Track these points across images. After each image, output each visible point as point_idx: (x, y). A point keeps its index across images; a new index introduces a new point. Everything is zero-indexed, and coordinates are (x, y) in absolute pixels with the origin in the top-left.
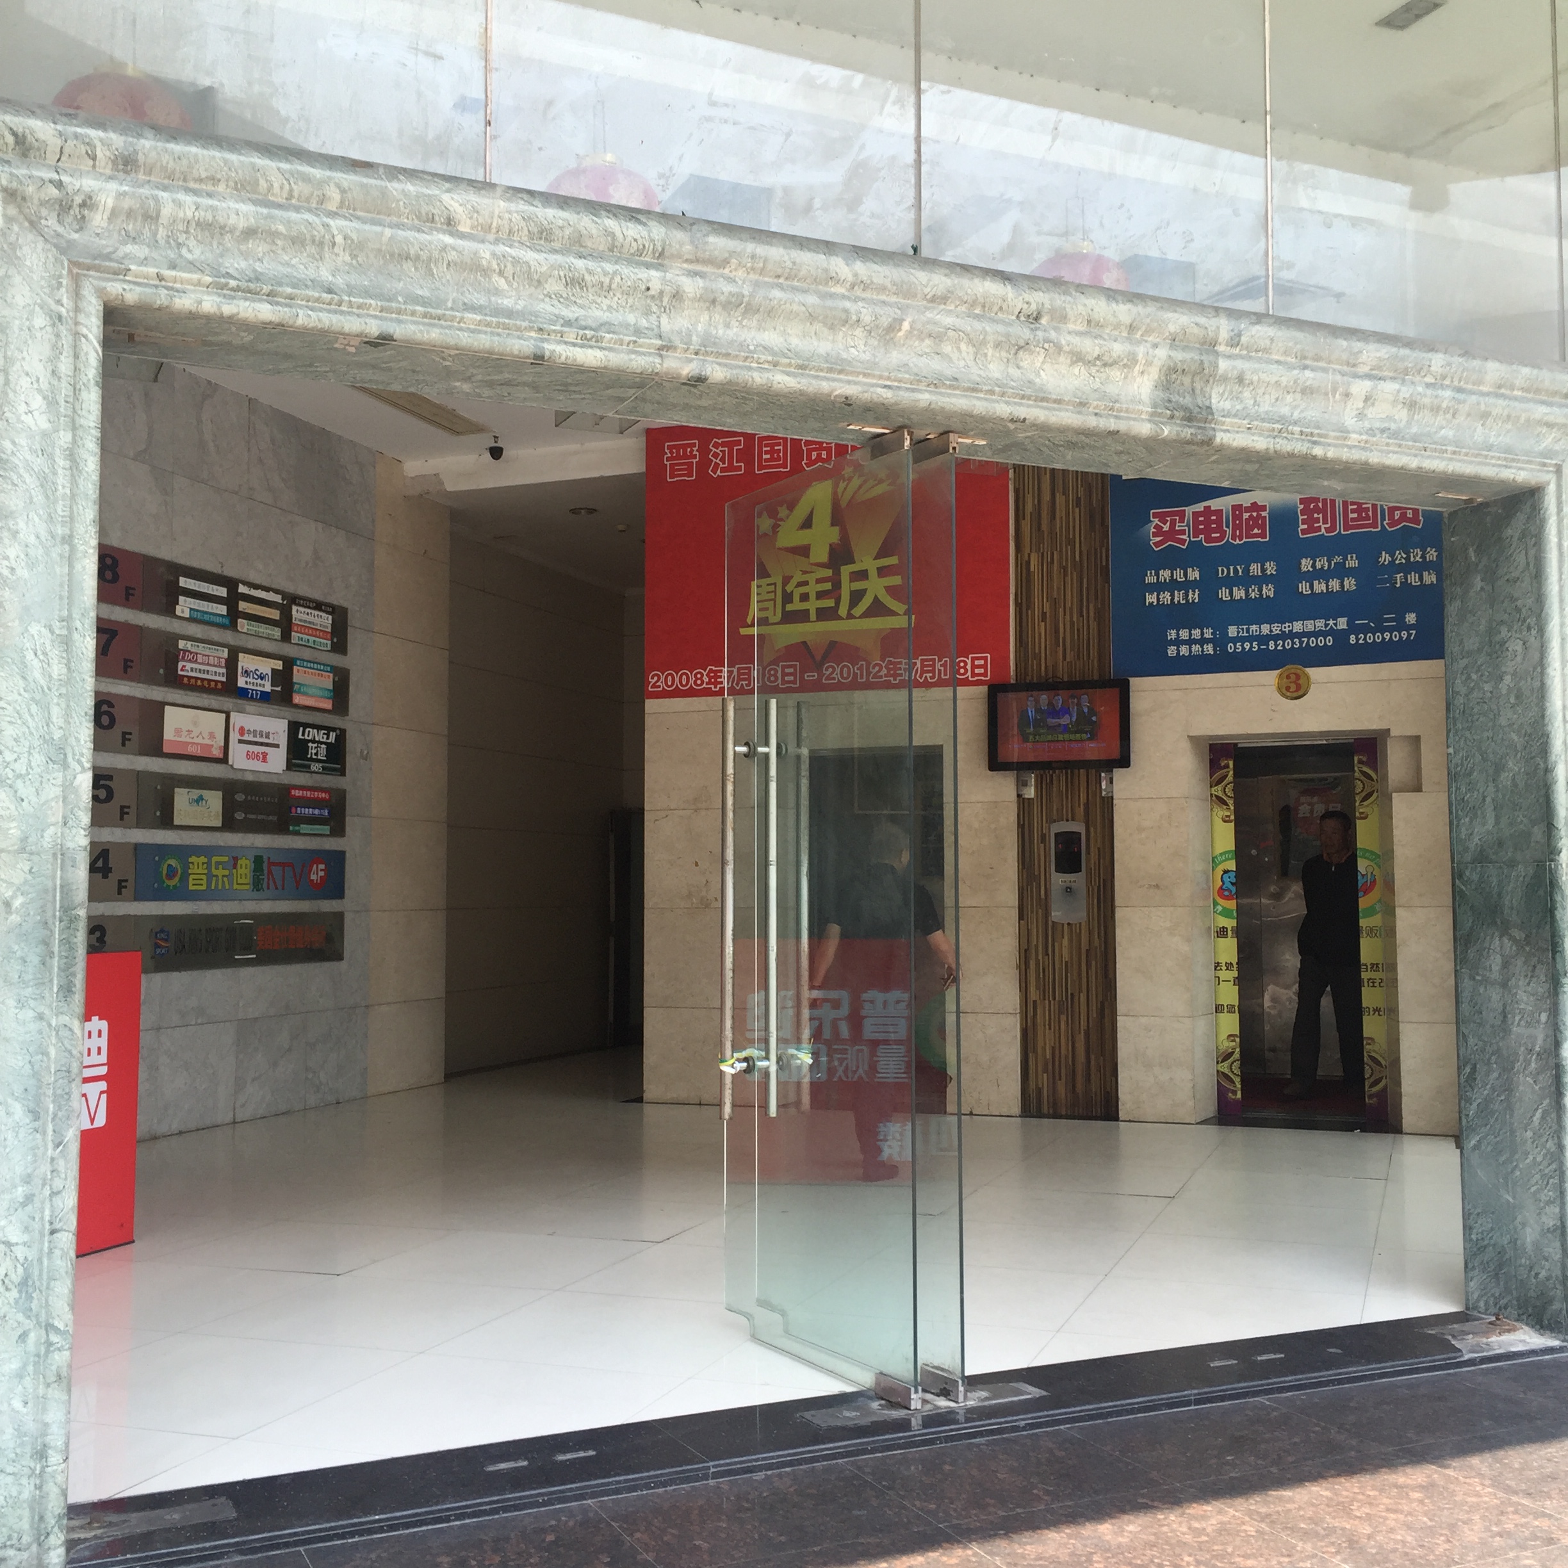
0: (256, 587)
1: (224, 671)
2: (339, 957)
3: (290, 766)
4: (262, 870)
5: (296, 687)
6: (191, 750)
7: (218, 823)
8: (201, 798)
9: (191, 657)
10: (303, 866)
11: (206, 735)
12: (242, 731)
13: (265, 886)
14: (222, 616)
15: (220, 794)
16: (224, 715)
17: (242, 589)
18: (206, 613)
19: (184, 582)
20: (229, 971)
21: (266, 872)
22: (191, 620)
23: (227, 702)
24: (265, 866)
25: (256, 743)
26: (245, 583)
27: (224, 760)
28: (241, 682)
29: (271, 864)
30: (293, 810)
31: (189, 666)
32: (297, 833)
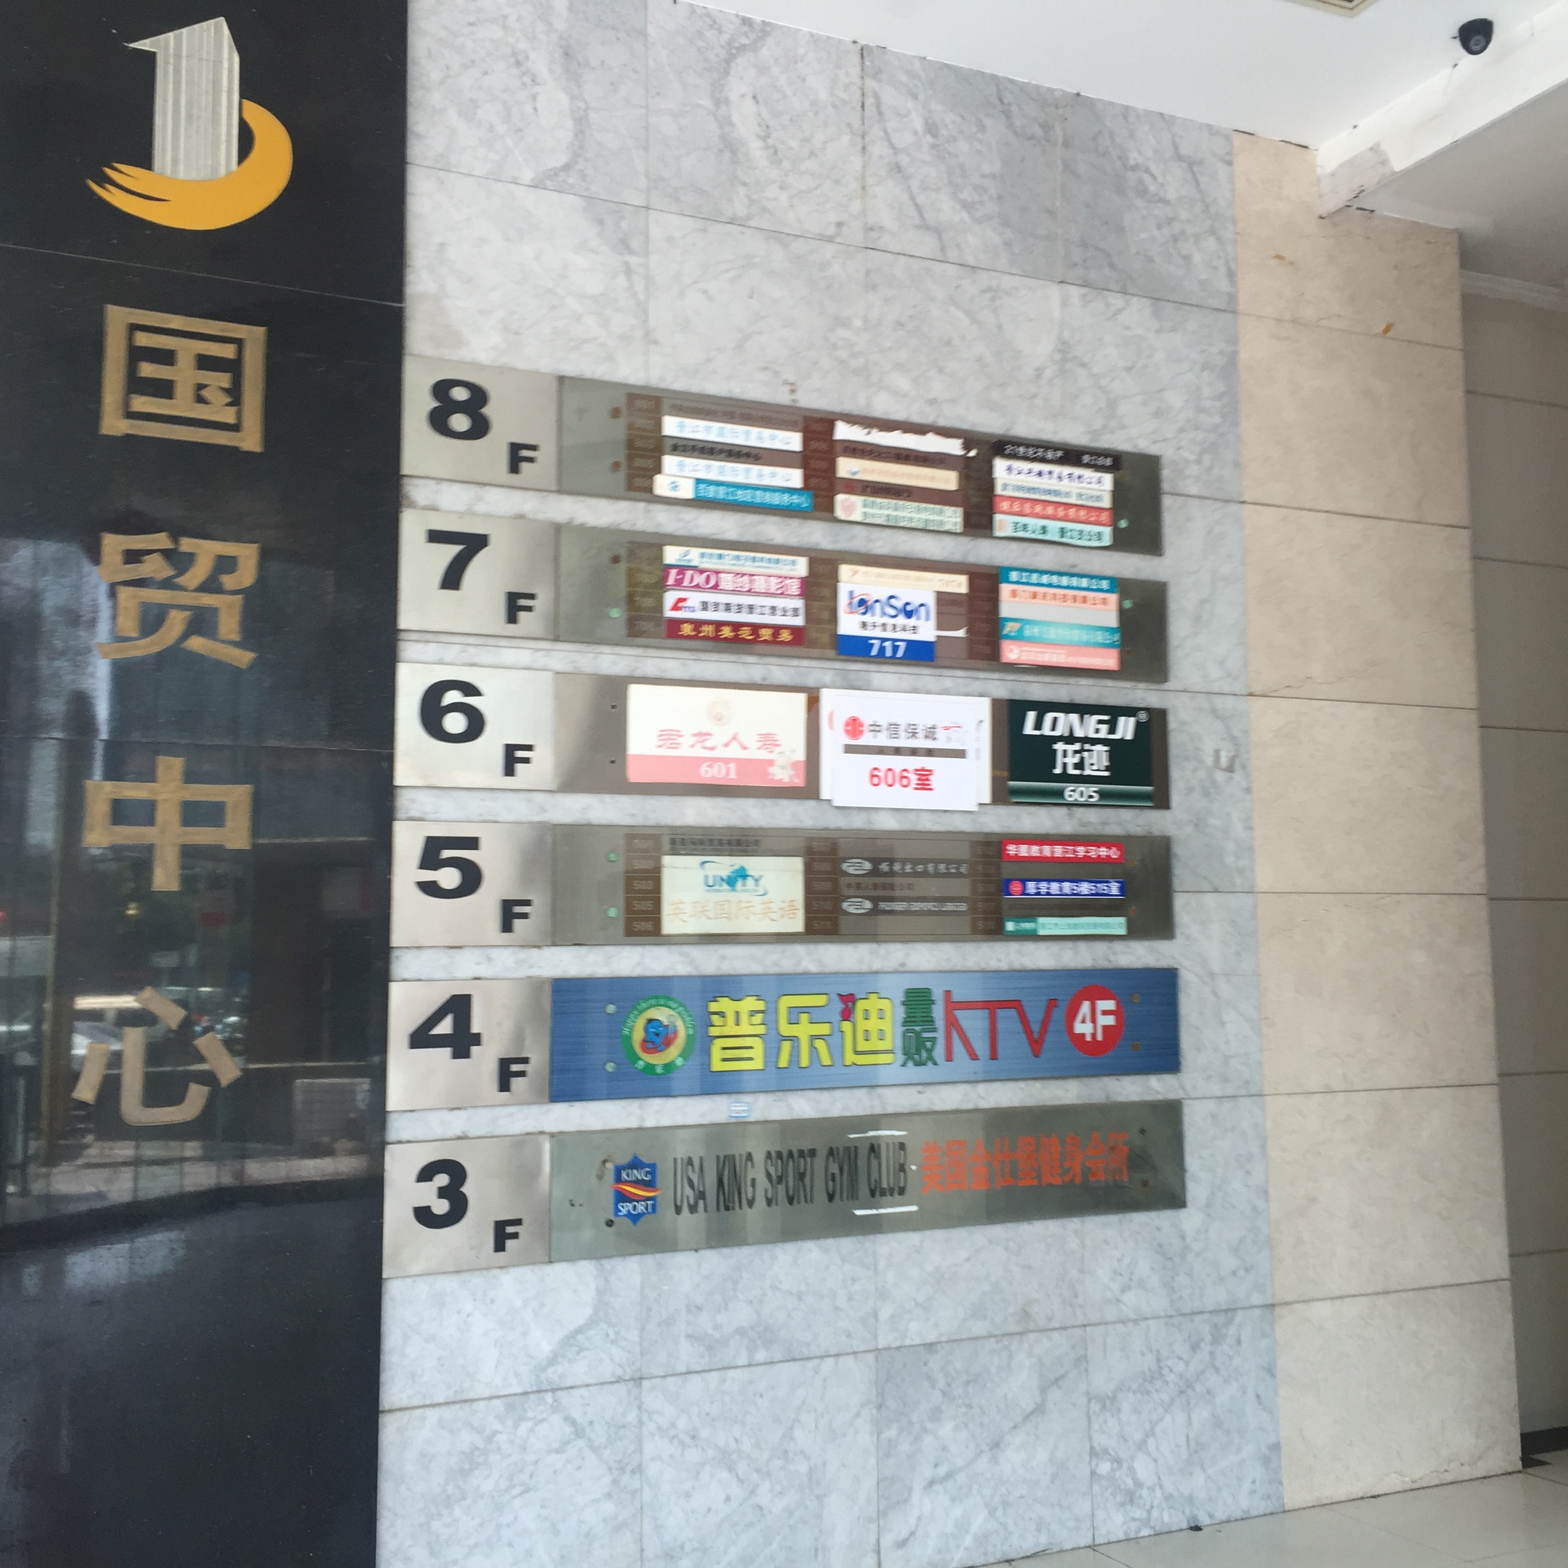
0: (887, 425)
1: (799, 603)
2: (1175, 1200)
3: (1002, 795)
4: (929, 1021)
5: (1009, 628)
6: (708, 774)
7: (797, 924)
8: (742, 874)
9: (700, 579)
10: (1052, 1004)
11: (752, 741)
12: (854, 726)
13: (939, 1052)
14: (791, 491)
15: (797, 864)
16: (801, 699)
17: (843, 432)
18: (746, 487)
19: (672, 426)
20: (847, 1244)
21: (940, 1023)
22: (700, 503)
23: (814, 670)
24: (938, 1012)
25: (897, 751)
26: (852, 419)
27: (809, 789)
28: (849, 624)
29: (952, 1005)
30: (1016, 887)
31: (694, 598)
32: (1033, 937)
